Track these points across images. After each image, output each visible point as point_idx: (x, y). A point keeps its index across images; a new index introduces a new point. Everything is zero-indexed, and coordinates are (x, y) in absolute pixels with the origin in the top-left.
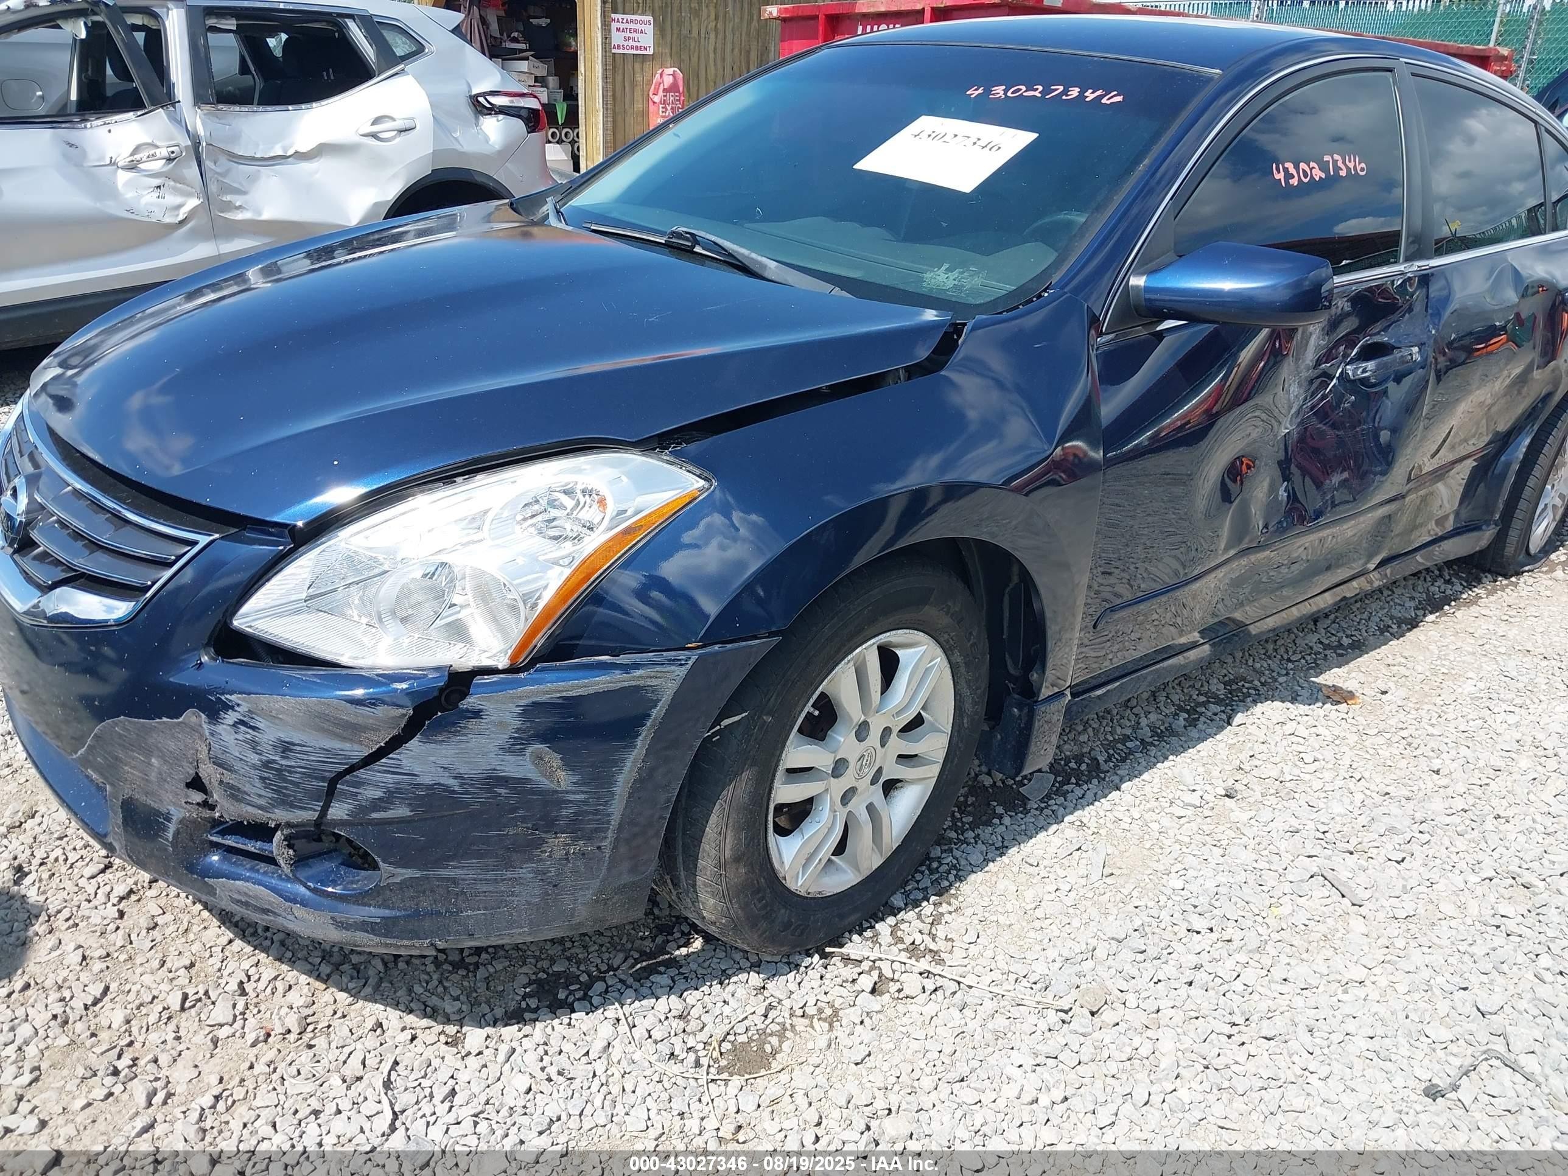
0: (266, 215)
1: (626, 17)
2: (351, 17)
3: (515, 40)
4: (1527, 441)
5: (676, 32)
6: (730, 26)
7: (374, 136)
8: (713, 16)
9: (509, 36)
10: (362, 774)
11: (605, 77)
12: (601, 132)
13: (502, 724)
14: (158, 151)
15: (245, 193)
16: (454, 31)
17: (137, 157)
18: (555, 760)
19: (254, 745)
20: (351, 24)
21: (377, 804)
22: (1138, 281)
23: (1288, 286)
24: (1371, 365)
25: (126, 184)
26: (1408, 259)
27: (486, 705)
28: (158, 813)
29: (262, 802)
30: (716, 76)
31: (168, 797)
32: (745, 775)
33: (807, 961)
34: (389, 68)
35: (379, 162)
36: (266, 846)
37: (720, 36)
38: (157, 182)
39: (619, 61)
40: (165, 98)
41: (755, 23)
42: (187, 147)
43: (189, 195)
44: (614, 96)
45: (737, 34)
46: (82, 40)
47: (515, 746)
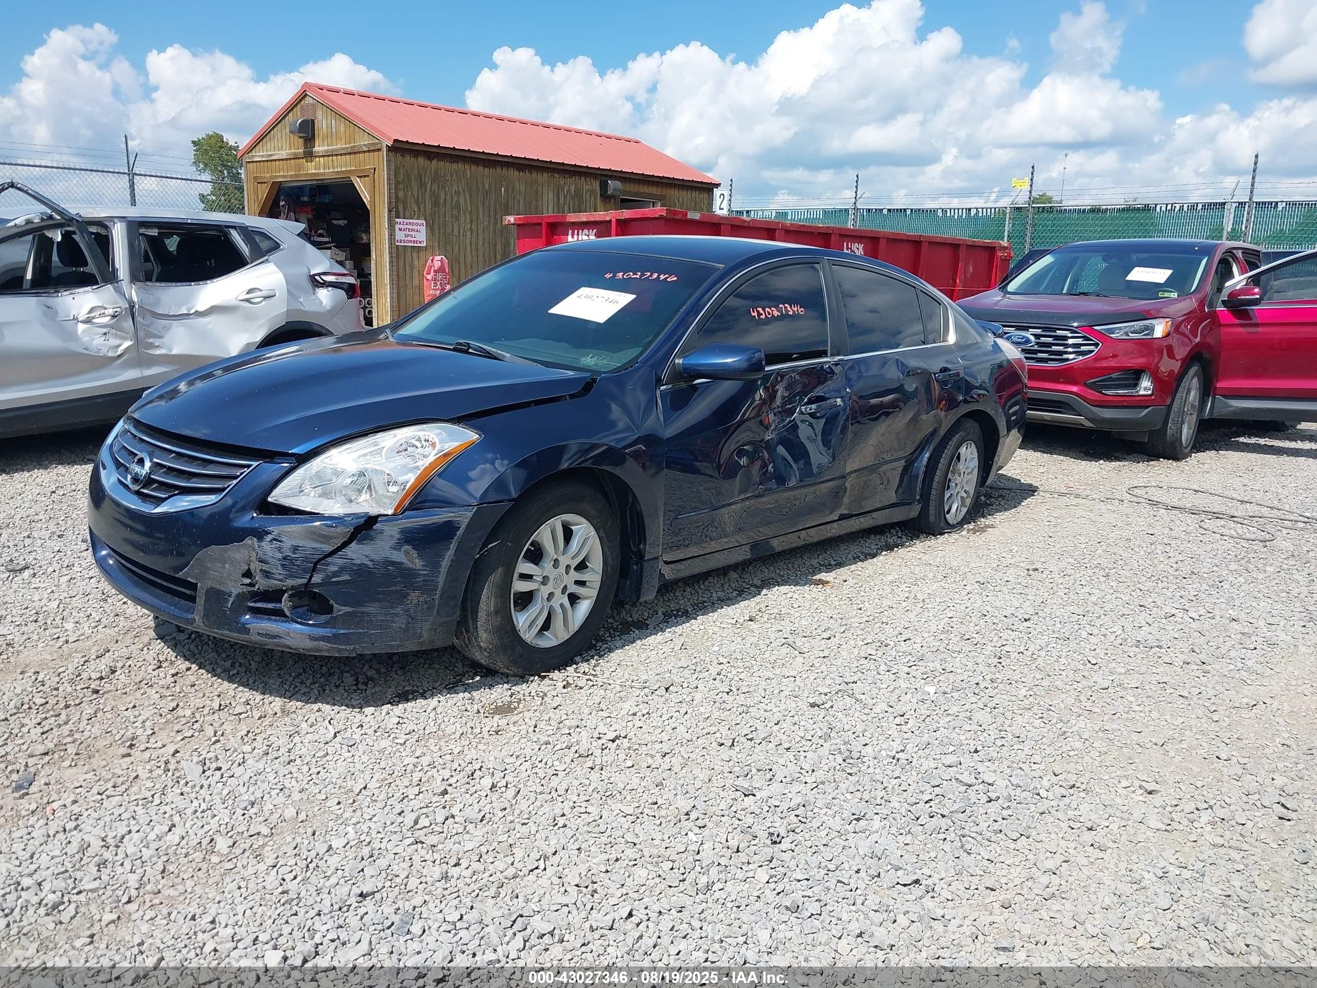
0: (174, 352)
1: (406, 221)
2: (234, 227)
3: (321, 235)
4: (927, 455)
5: (442, 230)
6: (481, 227)
7: (248, 300)
8: (468, 220)
9: (316, 232)
10: (329, 560)
11: (391, 262)
12: (388, 300)
13: (392, 536)
14: (106, 311)
15: (161, 337)
16: (298, 235)
17: (93, 315)
18: (414, 553)
19: (279, 549)
20: (234, 233)
21: (335, 574)
22: (679, 361)
23: (745, 361)
24: (814, 406)
25: (84, 331)
26: (832, 355)
27: (385, 528)
28: (224, 593)
29: (281, 577)
30: (472, 262)
31: (230, 584)
32: (500, 570)
33: (532, 678)
34: (257, 259)
35: (250, 317)
36: (278, 605)
37: (474, 234)
38: (104, 330)
39: (401, 251)
40: (110, 277)
41: (499, 225)
42: (126, 309)
43: (125, 339)
44: (398, 275)
45: (486, 233)
46: (58, 243)
47: (397, 547)
